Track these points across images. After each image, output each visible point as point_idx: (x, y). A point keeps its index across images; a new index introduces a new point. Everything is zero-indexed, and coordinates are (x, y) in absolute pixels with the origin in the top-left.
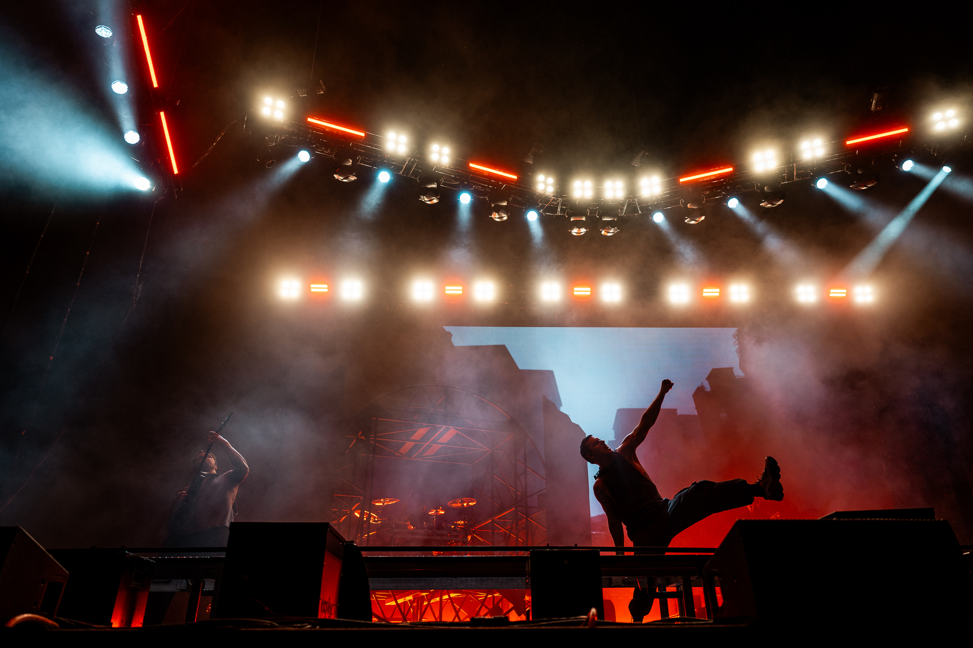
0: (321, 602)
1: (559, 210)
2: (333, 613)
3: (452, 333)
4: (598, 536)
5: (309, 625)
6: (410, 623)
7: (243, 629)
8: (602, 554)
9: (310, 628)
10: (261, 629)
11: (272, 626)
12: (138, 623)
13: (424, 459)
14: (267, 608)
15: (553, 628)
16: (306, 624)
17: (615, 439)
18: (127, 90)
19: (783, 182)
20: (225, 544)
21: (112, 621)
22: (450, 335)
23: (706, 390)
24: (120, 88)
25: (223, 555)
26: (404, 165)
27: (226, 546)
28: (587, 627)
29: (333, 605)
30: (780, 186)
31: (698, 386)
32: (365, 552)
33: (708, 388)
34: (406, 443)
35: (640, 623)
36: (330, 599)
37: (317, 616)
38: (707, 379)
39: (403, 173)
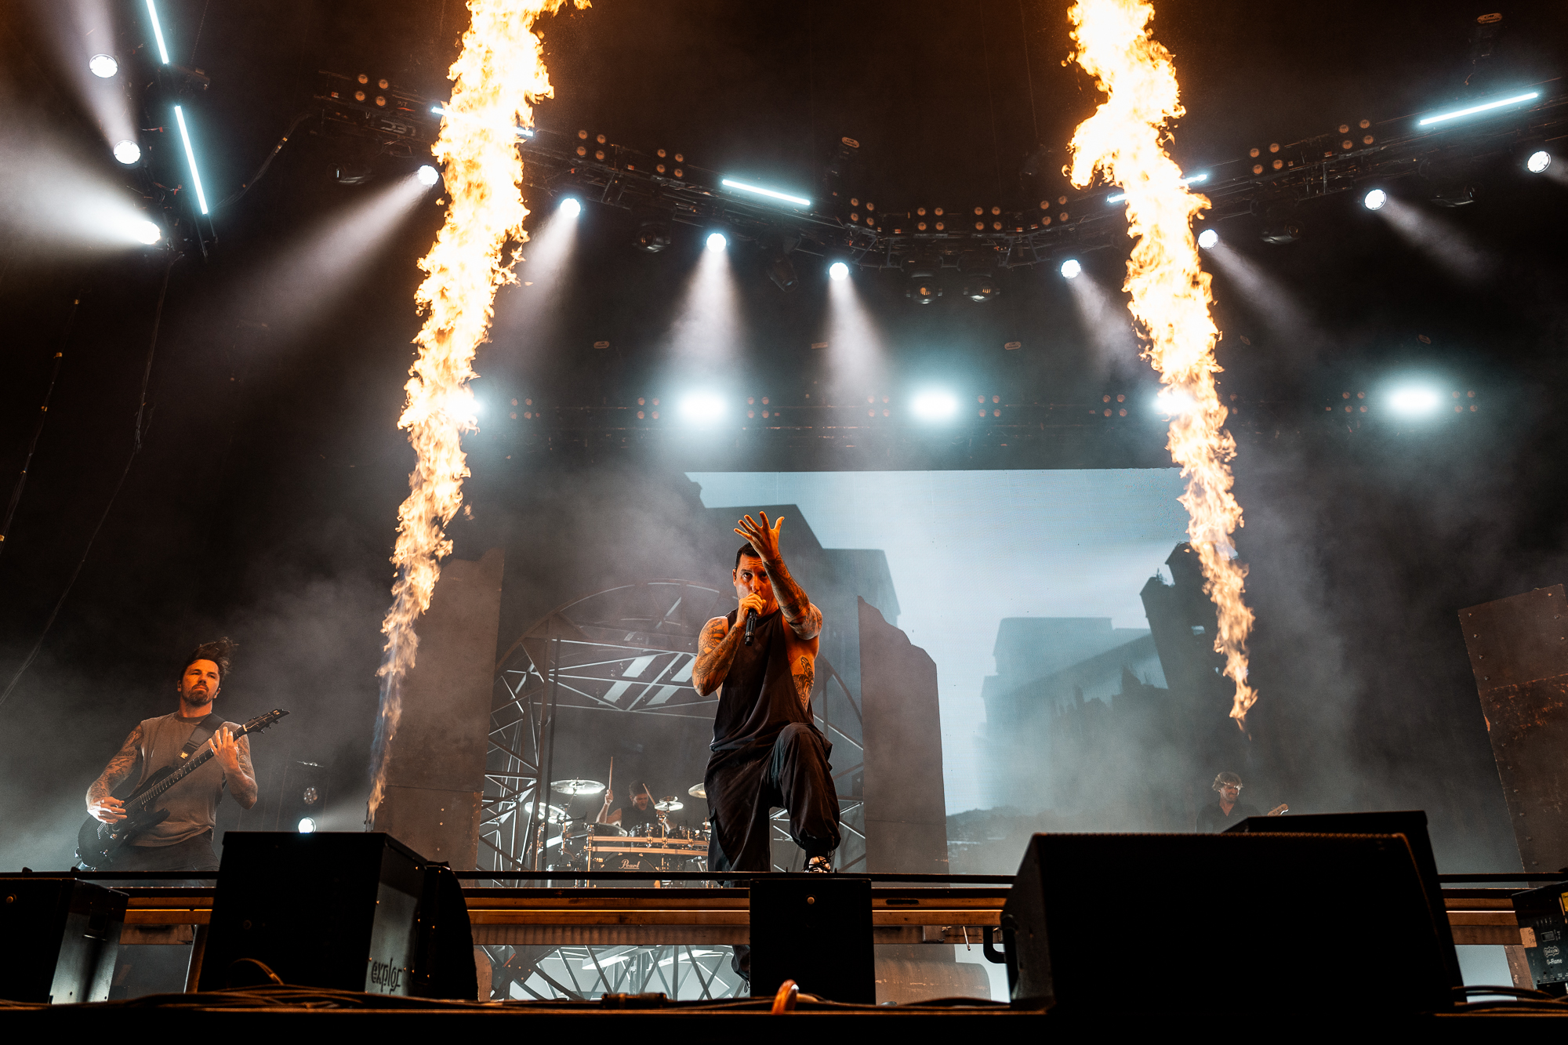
0: (370, 964)
1: (889, 258)
2: (400, 983)
3: (701, 484)
4: (966, 849)
5: (334, 1003)
6: (504, 1002)
8: (875, 886)
12: (101, 994)
13: (653, 711)
14: (272, 975)
15: (736, 1013)
17: (996, 674)
18: (116, 70)
19: (1302, 197)
20: (215, 865)
21: (51, 994)
22: (697, 487)
23: (1166, 583)
24: (103, 66)
26: (606, 185)
27: (218, 870)
28: (771, 1013)
29: (400, 970)
31: (1151, 576)
32: (465, 881)
33: (1169, 580)
34: (614, 683)
35: (871, 1006)
36: (392, 960)
37: (363, 989)
38: (1167, 563)
39: (605, 200)
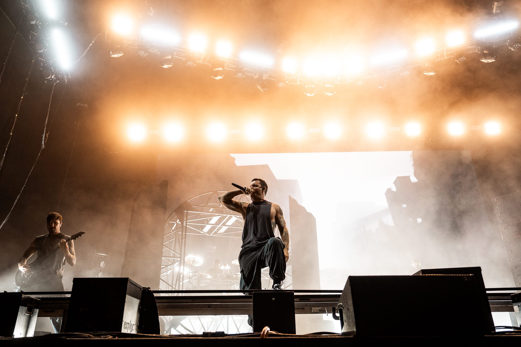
0: (123, 323)
1: (298, 81)
3: (235, 158)
5: (111, 336)
6: (169, 335)
8: (295, 294)
9: (111, 338)
10: (82, 339)
11: (89, 337)
12: (31, 334)
13: (219, 235)
14: (90, 327)
15: (248, 338)
16: (109, 336)
19: (437, 59)
21: (14, 334)
22: (234, 159)
25: (69, 296)
26: (203, 57)
27: (71, 291)
28: (259, 338)
30: (435, 62)
31: (388, 188)
32: (156, 294)
33: (394, 189)
34: (206, 226)
35: (294, 335)
37: (121, 331)
38: (393, 183)
39: (202, 62)
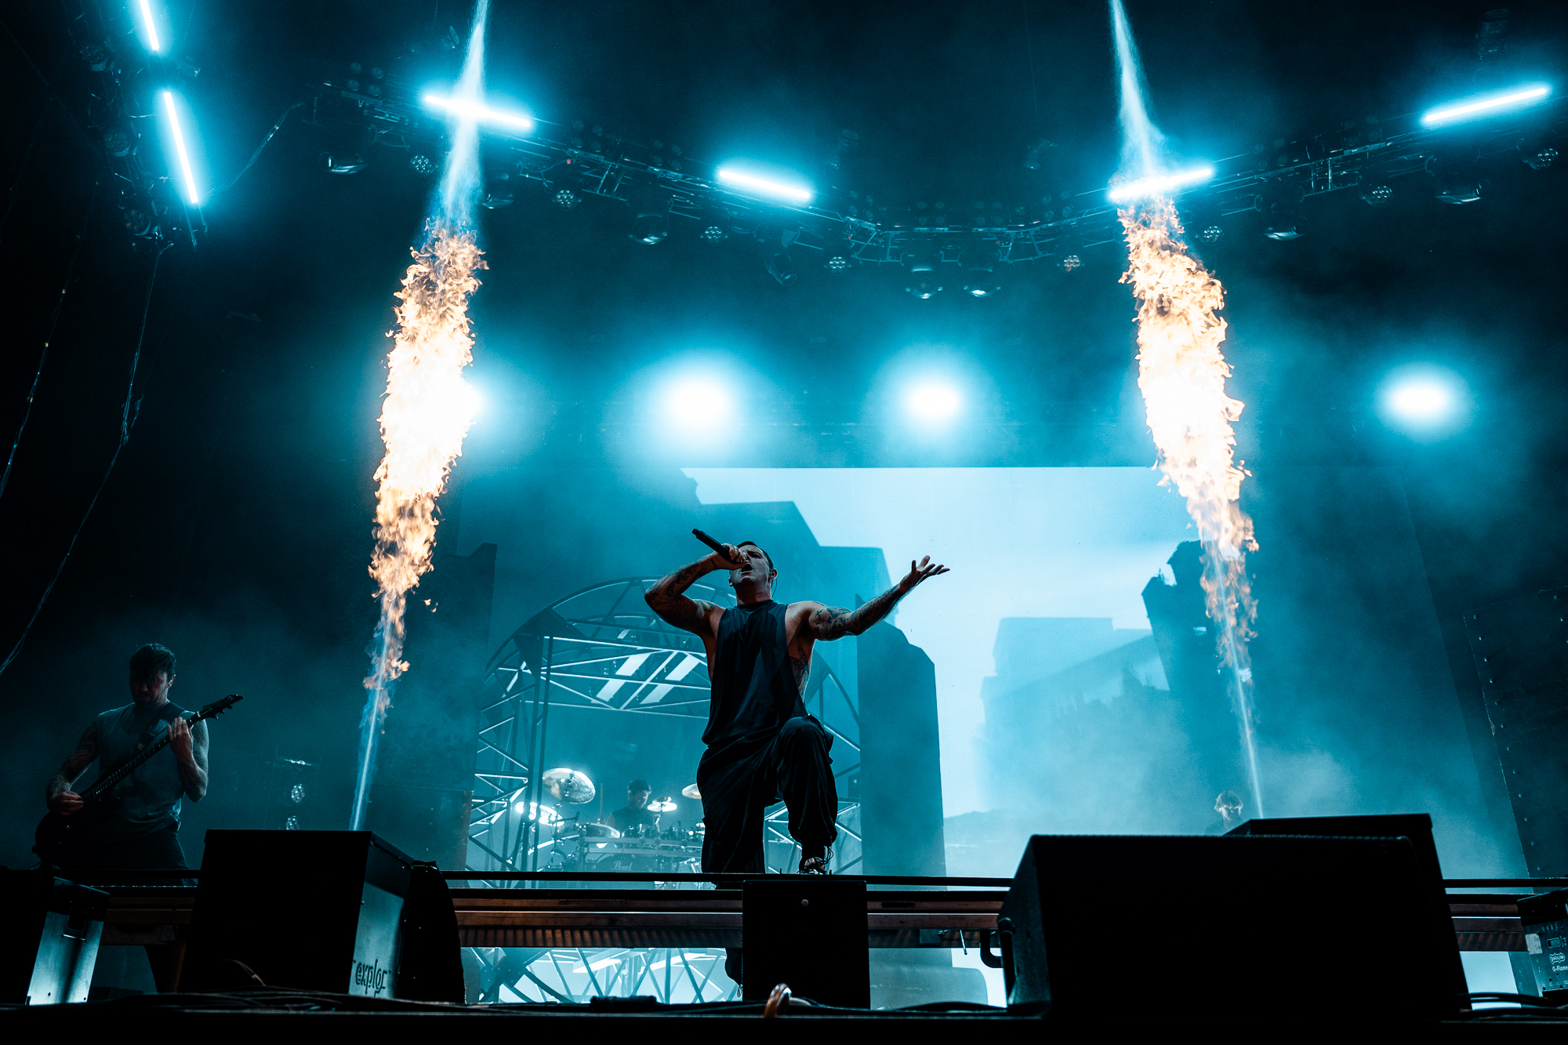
0: (354, 966)
1: (889, 252)
2: (385, 984)
4: (963, 852)
5: (317, 1005)
6: (491, 1005)
7: (187, 1011)
8: (871, 888)
13: (646, 710)
14: (255, 977)
15: (726, 1016)
16: (310, 1004)
19: (1307, 193)
20: (197, 864)
21: (29, 994)
22: (693, 483)
23: (1167, 583)
26: (602, 176)
27: (199, 869)
28: (762, 1017)
29: (385, 972)
31: (1153, 576)
33: (1171, 580)
34: (608, 681)
35: (866, 1010)
36: (377, 961)
37: (346, 990)
38: (1169, 563)
39: (600, 191)
